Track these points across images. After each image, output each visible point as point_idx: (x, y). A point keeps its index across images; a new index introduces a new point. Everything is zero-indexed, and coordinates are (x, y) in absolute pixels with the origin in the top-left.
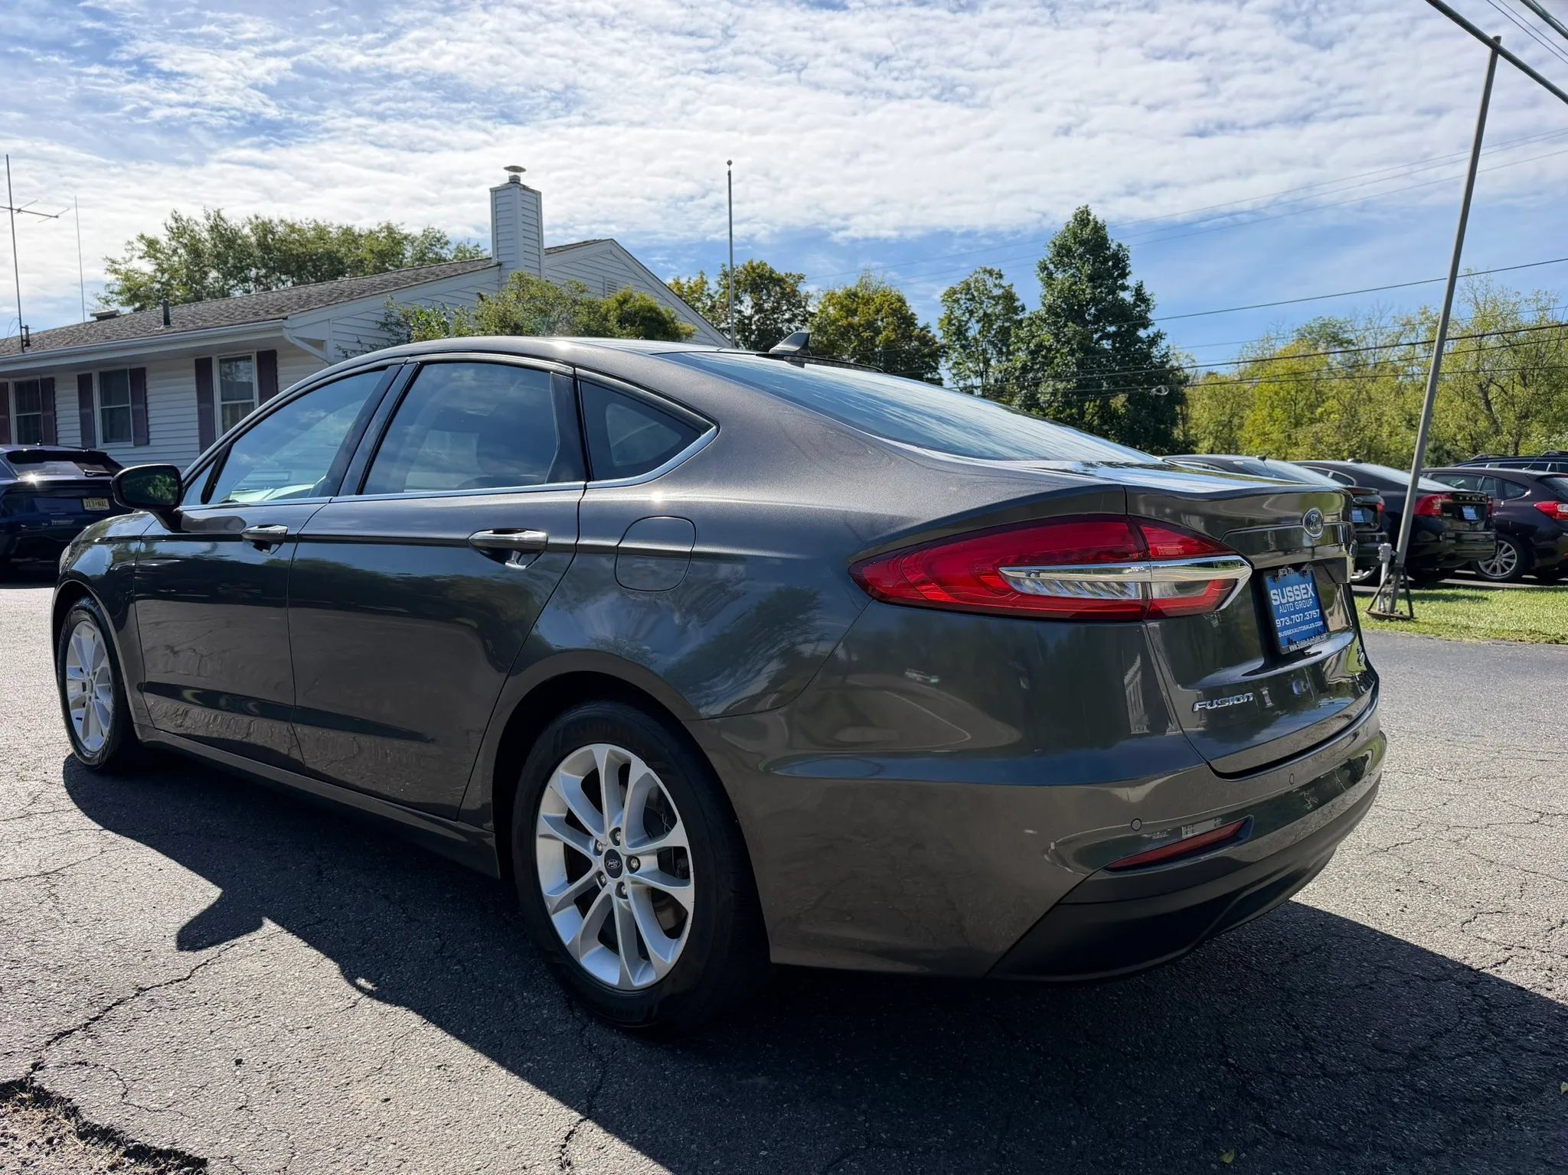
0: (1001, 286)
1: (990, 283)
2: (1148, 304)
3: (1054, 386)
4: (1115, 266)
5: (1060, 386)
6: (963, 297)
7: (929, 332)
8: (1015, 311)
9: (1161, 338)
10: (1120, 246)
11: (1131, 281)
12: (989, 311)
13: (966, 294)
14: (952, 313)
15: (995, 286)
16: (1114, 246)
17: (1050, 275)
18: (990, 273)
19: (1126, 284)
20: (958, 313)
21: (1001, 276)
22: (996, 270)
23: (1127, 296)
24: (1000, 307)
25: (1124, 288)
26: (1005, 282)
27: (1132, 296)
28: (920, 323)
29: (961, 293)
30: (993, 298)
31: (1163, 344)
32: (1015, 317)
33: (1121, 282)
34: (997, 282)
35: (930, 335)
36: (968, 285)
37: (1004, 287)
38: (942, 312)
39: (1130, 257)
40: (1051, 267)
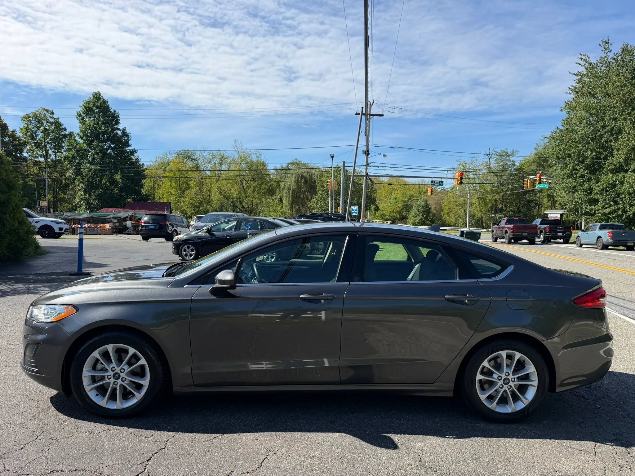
0: (53, 118)
1: (48, 115)
2: (128, 137)
3: (89, 167)
4: (113, 120)
5: (93, 167)
6: (34, 120)
7: (16, 134)
8: (61, 130)
9: (135, 152)
10: (115, 111)
11: (121, 126)
12: (47, 128)
13: (35, 119)
14: (28, 126)
15: (51, 117)
16: (112, 111)
17: (83, 119)
18: (47, 111)
19: (119, 127)
20: (31, 127)
21: (53, 113)
22: (50, 110)
23: (119, 132)
24: (53, 127)
25: (118, 129)
26: (55, 116)
27: (121, 133)
28: (11, 128)
29: (32, 118)
30: (50, 123)
31: (136, 155)
32: (61, 133)
33: (116, 126)
34: (51, 116)
35: (17, 135)
36: (36, 114)
37: (55, 119)
38: (22, 125)
39: (120, 116)
40: (83, 115)
